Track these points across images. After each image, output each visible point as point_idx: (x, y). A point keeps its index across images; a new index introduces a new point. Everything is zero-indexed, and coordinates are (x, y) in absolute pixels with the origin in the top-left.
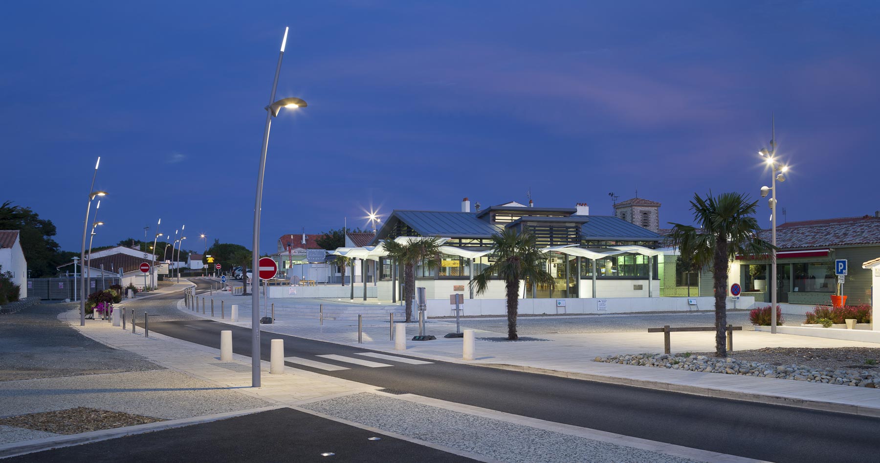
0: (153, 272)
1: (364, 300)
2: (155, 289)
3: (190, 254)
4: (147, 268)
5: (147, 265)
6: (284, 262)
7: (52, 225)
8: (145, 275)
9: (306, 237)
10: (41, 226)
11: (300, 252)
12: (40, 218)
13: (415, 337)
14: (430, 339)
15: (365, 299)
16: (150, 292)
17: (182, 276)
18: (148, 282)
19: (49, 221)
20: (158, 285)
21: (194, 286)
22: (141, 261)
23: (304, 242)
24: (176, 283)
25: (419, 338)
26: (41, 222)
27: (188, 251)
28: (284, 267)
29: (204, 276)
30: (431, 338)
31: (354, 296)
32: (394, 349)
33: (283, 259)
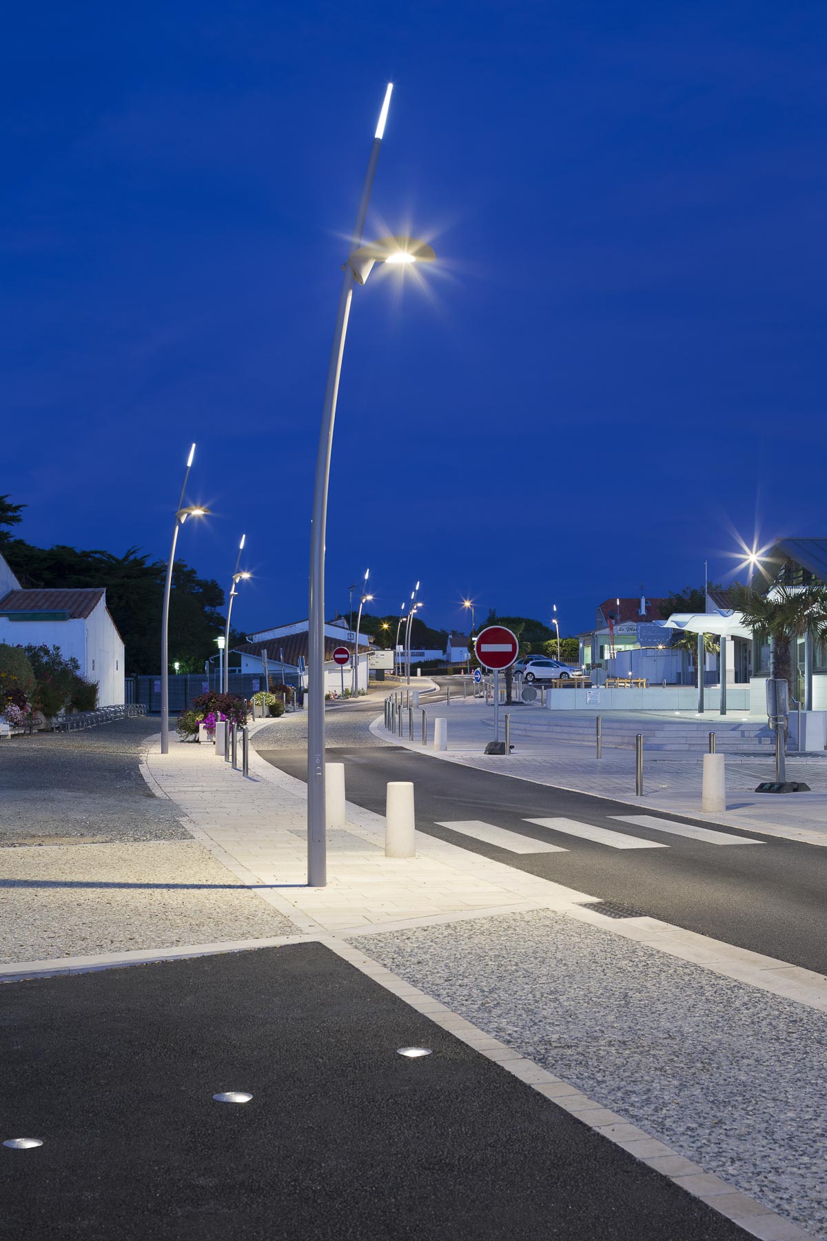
0: (357, 664)
1: (721, 714)
2: (363, 695)
3: (450, 636)
4: (346, 656)
5: (345, 652)
6: (602, 648)
7: (217, 588)
8: (342, 671)
9: (646, 602)
10: (201, 590)
11: (631, 629)
12: (200, 576)
13: (762, 786)
14: (795, 790)
15: (723, 712)
16: (351, 699)
17: (422, 674)
18: (348, 684)
19: (213, 582)
20: (369, 687)
21: (435, 689)
22: (335, 644)
23: (643, 612)
24: (406, 684)
25: (770, 787)
26: (201, 584)
27: (448, 632)
28: (602, 656)
29: (465, 674)
30: (797, 787)
31: (704, 708)
32: (700, 809)
33: (600, 641)
